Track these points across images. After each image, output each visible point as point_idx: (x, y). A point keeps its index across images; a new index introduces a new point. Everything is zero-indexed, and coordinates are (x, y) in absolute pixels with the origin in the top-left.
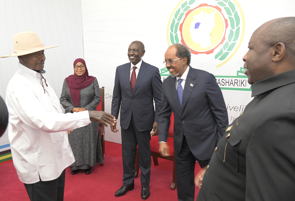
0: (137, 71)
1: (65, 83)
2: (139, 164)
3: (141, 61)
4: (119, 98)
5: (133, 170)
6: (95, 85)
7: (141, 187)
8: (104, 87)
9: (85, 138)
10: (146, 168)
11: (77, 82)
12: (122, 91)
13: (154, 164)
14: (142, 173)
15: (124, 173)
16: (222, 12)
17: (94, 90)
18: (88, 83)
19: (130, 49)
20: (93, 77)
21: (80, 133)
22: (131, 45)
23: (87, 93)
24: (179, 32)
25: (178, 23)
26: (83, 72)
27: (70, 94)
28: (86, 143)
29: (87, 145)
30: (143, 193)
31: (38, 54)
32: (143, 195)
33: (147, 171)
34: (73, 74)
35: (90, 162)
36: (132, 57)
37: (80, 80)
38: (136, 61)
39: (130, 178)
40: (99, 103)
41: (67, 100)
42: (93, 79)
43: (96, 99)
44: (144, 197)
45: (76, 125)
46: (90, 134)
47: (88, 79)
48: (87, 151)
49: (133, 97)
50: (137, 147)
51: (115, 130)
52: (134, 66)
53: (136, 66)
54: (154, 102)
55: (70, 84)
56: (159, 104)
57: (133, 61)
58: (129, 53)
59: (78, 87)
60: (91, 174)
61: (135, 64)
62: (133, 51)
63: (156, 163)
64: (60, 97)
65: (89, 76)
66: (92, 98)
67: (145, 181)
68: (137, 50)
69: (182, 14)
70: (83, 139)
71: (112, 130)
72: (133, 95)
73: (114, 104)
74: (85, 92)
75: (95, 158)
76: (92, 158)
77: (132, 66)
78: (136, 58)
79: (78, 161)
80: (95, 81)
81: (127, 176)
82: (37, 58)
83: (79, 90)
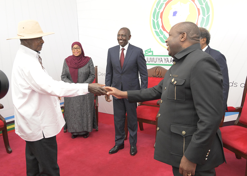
0: (125, 52)
1: (65, 63)
2: (128, 127)
3: (128, 44)
4: (111, 74)
5: (123, 133)
6: (90, 64)
7: (130, 146)
8: (97, 66)
9: (83, 109)
10: (133, 130)
11: (75, 62)
12: (113, 68)
13: (140, 129)
14: (130, 135)
15: (116, 135)
16: (195, 3)
17: (90, 69)
18: (84, 63)
19: (119, 34)
20: (89, 57)
21: (79, 105)
22: (119, 31)
23: (84, 71)
24: (160, 19)
25: (159, 12)
26: (79, 53)
27: (70, 73)
28: (84, 113)
29: (85, 115)
30: (131, 151)
31: (40, 38)
32: (132, 152)
33: (135, 133)
34: (72, 55)
35: (87, 128)
36: (121, 41)
37: (78, 61)
38: (124, 44)
39: (121, 139)
40: (94, 79)
41: (68, 77)
42: (88, 60)
43: (91, 76)
44: (132, 153)
45: (77, 93)
46: (87, 106)
47: (84, 59)
48: (85, 119)
49: (122, 73)
50: (126, 114)
51: (109, 100)
52: (122, 48)
53: (124, 48)
54: (139, 75)
55: (70, 64)
56: (143, 78)
57: (122, 44)
58: (118, 38)
59: (76, 66)
60: (88, 138)
61: (123, 46)
62: (121, 36)
63: (142, 129)
64: (61, 75)
65: (85, 57)
66: (88, 76)
67: (133, 141)
68: (125, 35)
69: (163, 4)
70: (81, 110)
71: (107, 100)
72: (122, 71)
73: (107, 79)
74: (82, 70)
75: (92, 125)
76: (89, 125)
77: (121, 47)
78: (124, 42)
79: (78, 128)
80: (90, 61)
81: (119, 137)
82: (39, 41)
83: (77, 69)
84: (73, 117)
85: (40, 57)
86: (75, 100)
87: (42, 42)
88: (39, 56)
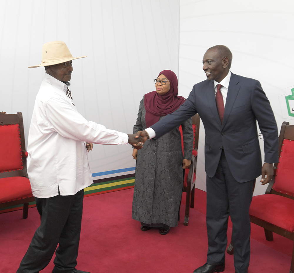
20: (184, 99)
31: (67, 64)
39: (218, 252)
45: (115, 140)
49: (223, 131)
52: (218, 83)
82: (66, 69)
83: (159, 117)
84: (141, 195)
85: (69, 89)
86: (148, 168)
87: (69, 70)
88: (67, 88)
